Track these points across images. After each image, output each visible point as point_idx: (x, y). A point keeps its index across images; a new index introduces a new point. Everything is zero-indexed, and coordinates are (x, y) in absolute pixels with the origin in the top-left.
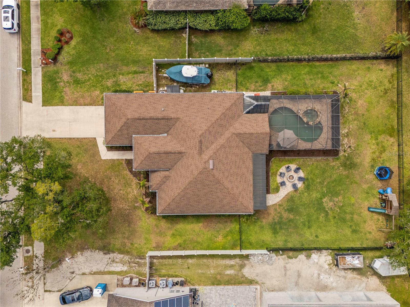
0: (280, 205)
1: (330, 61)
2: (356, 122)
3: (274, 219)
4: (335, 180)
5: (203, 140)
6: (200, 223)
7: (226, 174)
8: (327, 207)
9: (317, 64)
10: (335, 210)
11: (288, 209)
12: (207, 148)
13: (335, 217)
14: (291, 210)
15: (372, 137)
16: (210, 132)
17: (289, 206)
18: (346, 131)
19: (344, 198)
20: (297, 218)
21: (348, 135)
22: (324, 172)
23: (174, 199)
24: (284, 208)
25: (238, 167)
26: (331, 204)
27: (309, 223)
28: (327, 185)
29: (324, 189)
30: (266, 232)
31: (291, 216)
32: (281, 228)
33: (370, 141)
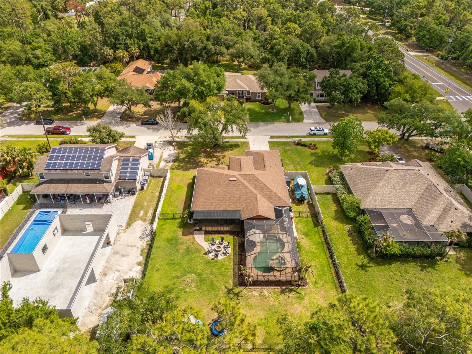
0: (193, 243)
1: (338, 281)
2: (277, 303)
3: (181, 239)
4: (213, 285)
5: (251, 176)
7: (225, 190)
8: (186, 277)
9: (333, 271)
10: (183, 284)
11: (189, 248)
12: (245, 179)
13: (174, 284)
14: (187, 250)
15: (261, 319)
16: (256, 181)
17: (192, 249)
18: (267, 295)
19: (194, 292)
20: (179, 255)
21: (262, 296)
24: (190, 245)
25: (230, 199)
27: (173, 264)
28: (209, 277)
29: (205, 276)
30: (170, 234)
31: (181, 251)
32: (171, 244)
33: (257, 318)
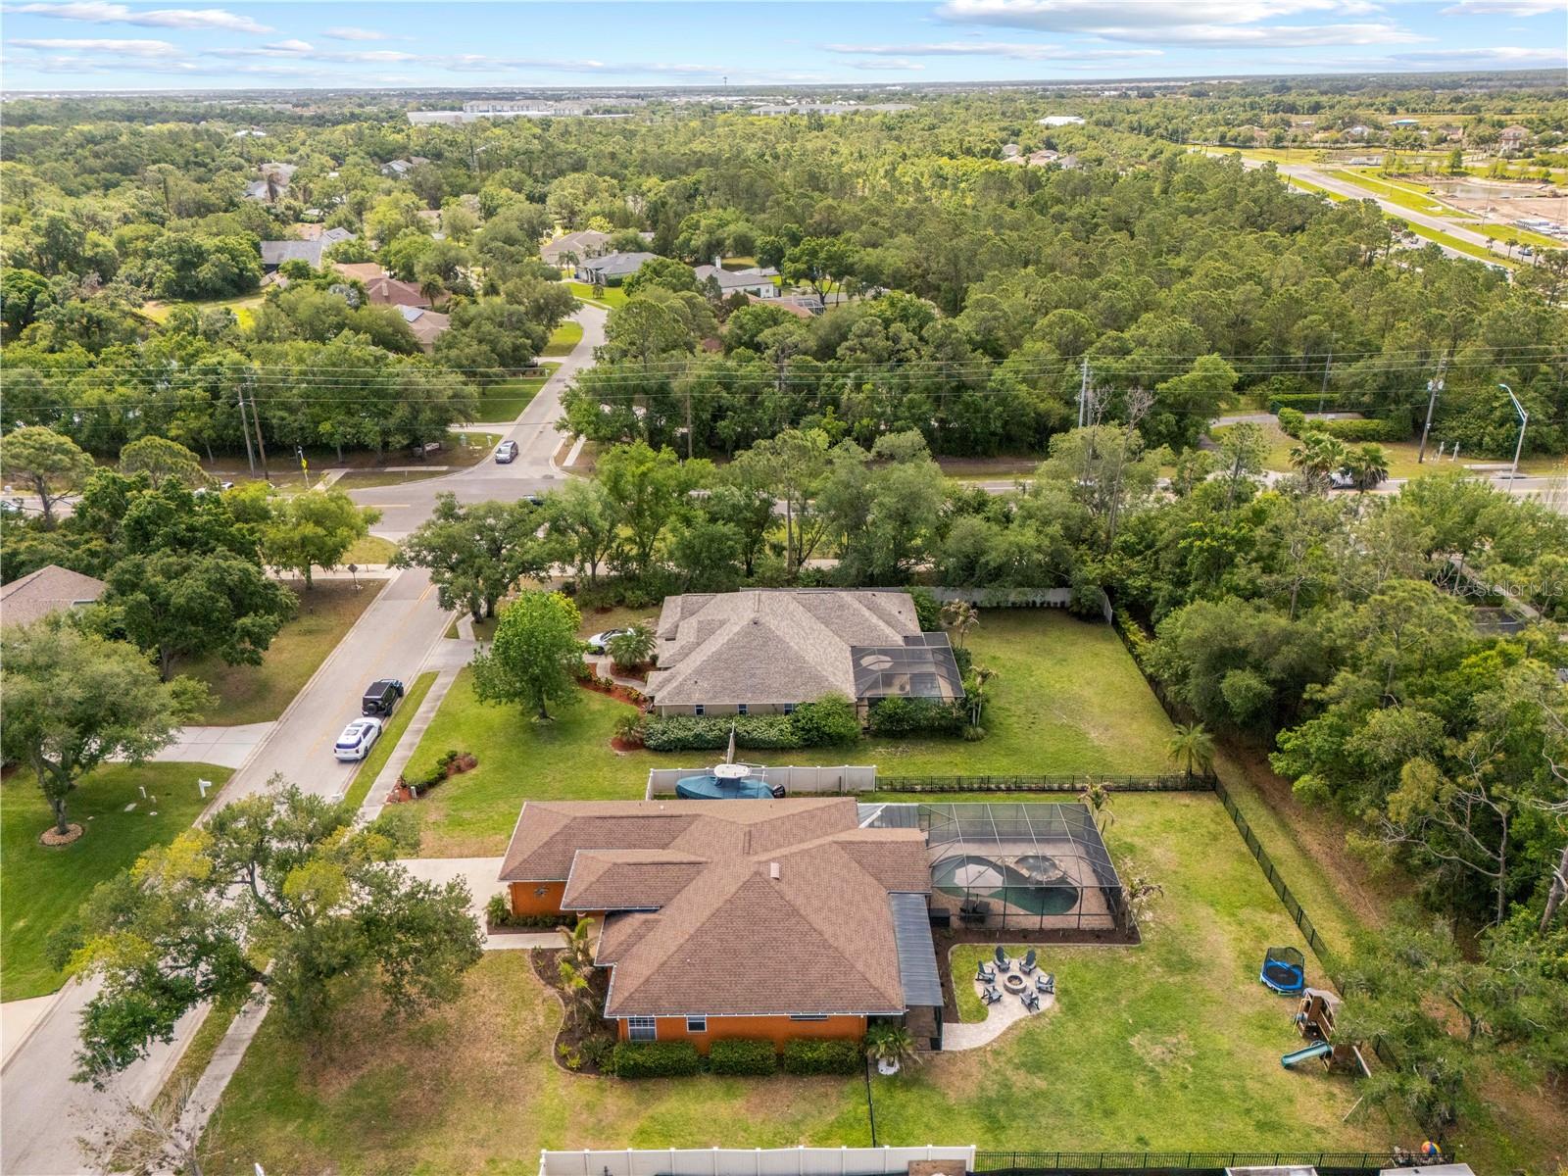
0: (996, 1053)
3: (983, 1090)
4: (1151, 996)
6: (736, 1097)
7: (816, 903)
8: (1146, 1057)
9: (1032, 795)
10: (1176, 1065)
11: (1023, 1063)
12: (766, 849)
13: (1184, 1086)
14: (1035, 1067)
15: (1217, 911)
17: (1025, 1055)
19: (1194, 1037)
20: (1060, 1086)
22: (1110, 977)
23: (663, 965)
24: (1009, 1061)
26: (1158, 1050)
27: (1102, 1098)
28: (1129, 1006)
29: (1126, 1016)
30: (964, 1127)
31: (1040, 1083)
32: (1014, 1117)
33: (1216, 918)
